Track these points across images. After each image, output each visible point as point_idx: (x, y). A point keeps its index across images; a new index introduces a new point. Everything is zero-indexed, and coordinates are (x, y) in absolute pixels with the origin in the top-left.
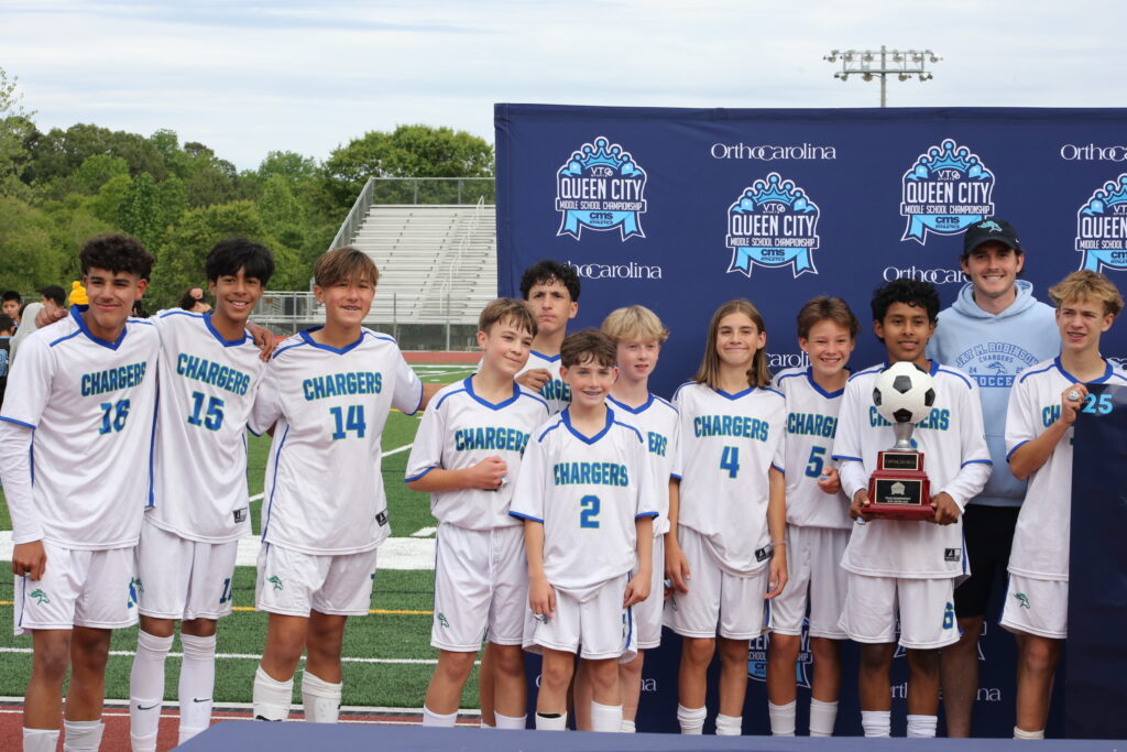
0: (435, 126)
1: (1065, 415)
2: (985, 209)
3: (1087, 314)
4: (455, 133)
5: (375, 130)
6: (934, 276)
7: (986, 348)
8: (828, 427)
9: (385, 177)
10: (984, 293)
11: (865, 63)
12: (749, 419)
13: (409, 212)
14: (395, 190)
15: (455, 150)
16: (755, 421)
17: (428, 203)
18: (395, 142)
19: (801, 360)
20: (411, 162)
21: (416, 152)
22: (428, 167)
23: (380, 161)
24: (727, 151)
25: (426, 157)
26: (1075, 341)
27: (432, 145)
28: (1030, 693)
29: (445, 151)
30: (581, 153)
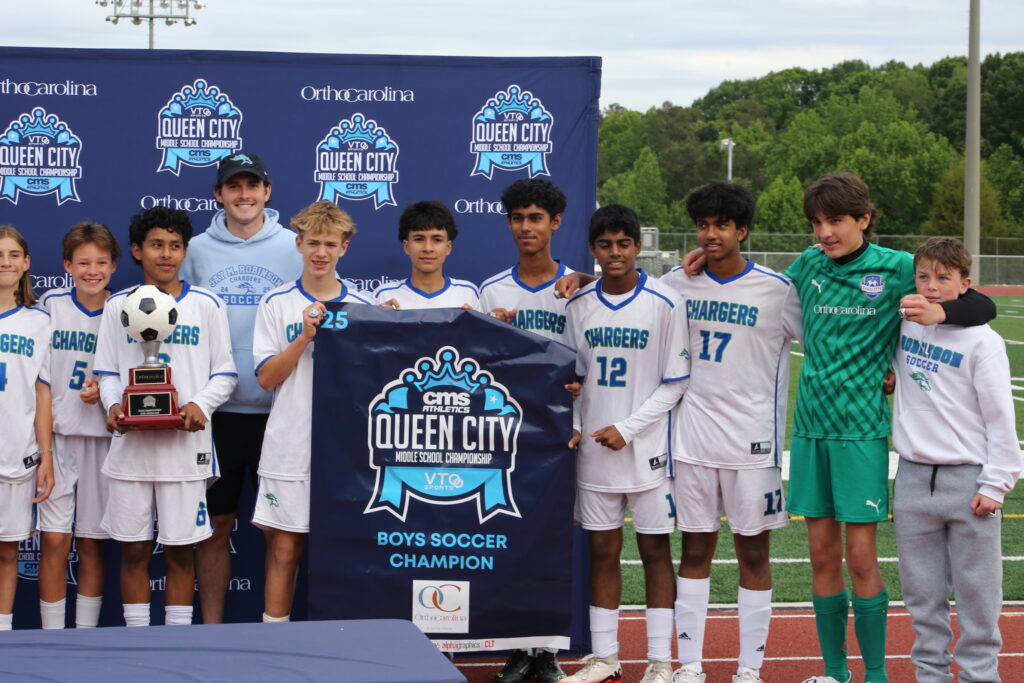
1: (307, 330)
2: (234, 144)
3: (330, 245)
6: (187, 205)
7: (237, 269)
8: (89, 343)
10: (236, 220)
11: (135, 8)
12: (15, 337)
16: (22, 338)
19: (65, 282)
26: (319, 269)
28: (277, 583)
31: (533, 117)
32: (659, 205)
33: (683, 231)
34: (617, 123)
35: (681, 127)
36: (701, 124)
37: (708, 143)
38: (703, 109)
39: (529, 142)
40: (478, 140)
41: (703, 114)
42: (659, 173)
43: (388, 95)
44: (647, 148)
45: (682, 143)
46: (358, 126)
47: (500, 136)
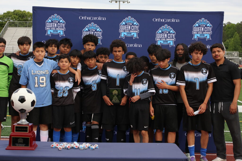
0: (22, 10)
2: (137, 31)
4: (27, 12)
5: (9, 11)
9: (11, 21)
13: (16, 29)
14: (13, 24)
15: (27, 15)
17: (21, 27)
18: (13, 14)
20: (17, 18)
21: (18, 16)
22: (21, 19)
23: (10, 17)
24: (83, 18)
25: (20, 17)
27: (22, 14)
29: (25, 16)
30: (51, 17)
31: (207, 26)
32: (239, 46)
34: (229, 26)
39: (206, 32)
40: (194, 31)
42: (239, 39)
43: (173, 20)
44: (236, 33)
46: (166, 28)
47: (199, 30)
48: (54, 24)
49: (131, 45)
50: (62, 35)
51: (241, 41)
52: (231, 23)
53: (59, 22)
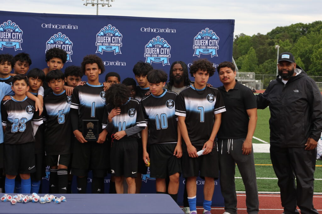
2: (119, 45)
6: (105, 63)
11: (93, 1)
24: (46, 26)
30: (3, 25)
31: (213, 38)
32: (256, 65)
33: (263, 74)
34: (243, 39)
35: (263, 41)
36: (269, 40)
37: (271, 46)
38: (270, 35)
39: (211, 46)
40: (196, 45)
41: (270, 37)
42: (255, 55)
43: (168, 31)
44: (252, 47)
45: (263, 46)
46: (158, 40)
47: (202, 44)
48: (8, 34)
49: (112, 63)
50: (18, 48)
51: (258, 59)
52: (245, 35)
53: (14, 31)
